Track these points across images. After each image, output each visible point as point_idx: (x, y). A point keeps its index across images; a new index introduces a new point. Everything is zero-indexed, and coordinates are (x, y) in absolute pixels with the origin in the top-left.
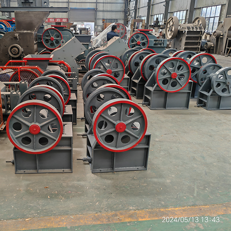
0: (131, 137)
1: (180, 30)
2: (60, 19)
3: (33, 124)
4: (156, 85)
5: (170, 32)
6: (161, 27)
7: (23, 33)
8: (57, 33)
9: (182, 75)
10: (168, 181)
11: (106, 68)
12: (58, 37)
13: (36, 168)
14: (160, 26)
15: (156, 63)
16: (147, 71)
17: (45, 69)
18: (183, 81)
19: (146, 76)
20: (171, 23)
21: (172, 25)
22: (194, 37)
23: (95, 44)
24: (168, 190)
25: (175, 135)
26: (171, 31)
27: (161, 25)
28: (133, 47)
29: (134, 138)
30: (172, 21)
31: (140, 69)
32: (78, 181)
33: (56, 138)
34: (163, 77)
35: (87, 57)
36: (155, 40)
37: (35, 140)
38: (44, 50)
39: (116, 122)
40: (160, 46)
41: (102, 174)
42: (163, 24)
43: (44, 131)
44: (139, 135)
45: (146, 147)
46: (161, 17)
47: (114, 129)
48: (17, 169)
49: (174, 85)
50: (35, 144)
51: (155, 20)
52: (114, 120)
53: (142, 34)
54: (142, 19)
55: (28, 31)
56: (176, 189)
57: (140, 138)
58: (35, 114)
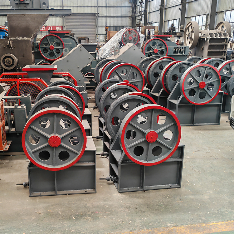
0: (163, 148)
1: (201, 38)
2: (53, 26)
3: (52, 135)
4: (181, 97)
5: (189, 40)
6: (178, 35)
7: (18, 40)
8: (58, 41)
9: (211, 85)
10: (206, 197)
11: (123, 79)
12: (59, 45)
13: (54, 190)
14: (175, 34)
15: (180, 72)
16: (170, 82)
17: (49, 82)
18: (212, 92)
19: (169, 87)
20: (190, 30)
21: (192, 32)
22: (217, 45)
23: (102, 55)
24: (207, 206)
25: (208, 151)
26: (191, 38)
27: (177, 33)
28: (149, 56)
29: (166, 149)
30: (191, 26)
31: (161, 80)
32: (104, 201)
33: (79, 151)
34: (189, 87)
35: (95, 68)
36: (175, 48)
37: (54, 154)
38: (40, 62)
39: (147, 131)
40: (181, 54)
41: (131, 193)
42: (179, 31)
43: (64, 143)
44: (171, 145)
45: (180, 160)
46: (176, 23)
47: (144, 139)
48: (32, 191)
49: (202, 96)
50: (54, 159)
51: (170, 26)
52: (144, 129)
53: (159, 40)
54: (154, 25)
55: (24, 38)
56: (215, 205)
57: (173, 149)
58: (55, 123)
